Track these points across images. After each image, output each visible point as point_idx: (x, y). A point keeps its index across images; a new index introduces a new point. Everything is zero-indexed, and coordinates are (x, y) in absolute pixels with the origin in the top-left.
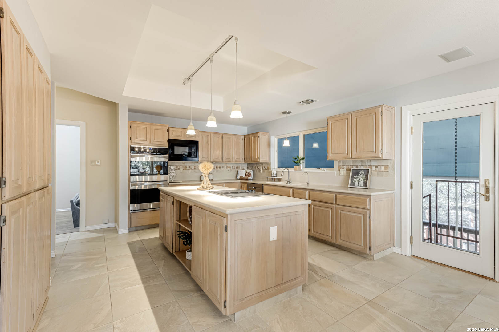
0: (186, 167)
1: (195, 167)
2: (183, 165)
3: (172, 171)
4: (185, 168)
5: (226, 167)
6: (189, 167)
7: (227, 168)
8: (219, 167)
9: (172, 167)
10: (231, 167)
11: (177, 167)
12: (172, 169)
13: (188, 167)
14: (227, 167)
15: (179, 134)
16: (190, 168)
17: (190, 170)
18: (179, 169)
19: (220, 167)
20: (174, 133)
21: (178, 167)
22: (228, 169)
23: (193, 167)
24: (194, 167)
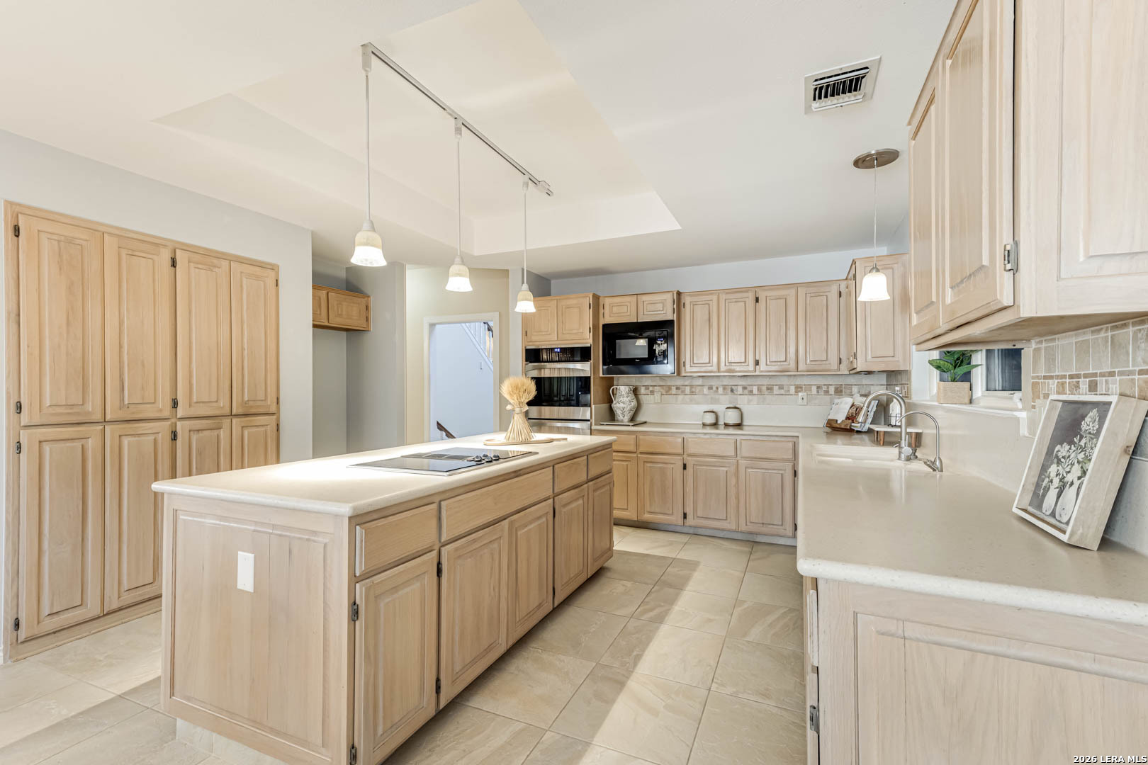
0: (669, 388)
1: (693, 390)
2: (661, 383)
3: (621, 399)
4: (667, 392)
5: (792, 389)
6: (677, 388)
7: (797, 392)
8: (768, 389)
9: (622, 388)
10: (814, 389)
11: (648, 389)
12: (623, 393)
13: (674, 388)
14: (798, 388)
15: (624, 309)
16: (679, 392)
17: (680, 397)
18: (652, 392)
19: (770, 389)
20: (615, 309)
21: (651, 389)
22: (800, 394)
23: (688, 390)
24: (690, 389)
